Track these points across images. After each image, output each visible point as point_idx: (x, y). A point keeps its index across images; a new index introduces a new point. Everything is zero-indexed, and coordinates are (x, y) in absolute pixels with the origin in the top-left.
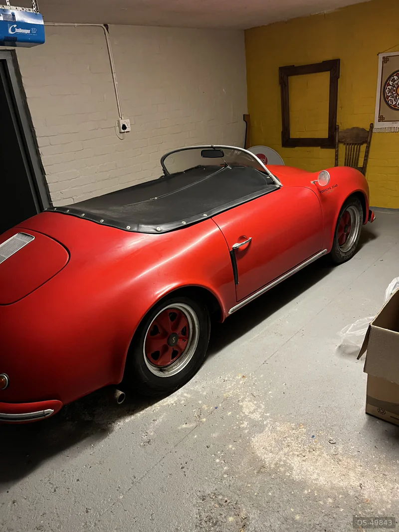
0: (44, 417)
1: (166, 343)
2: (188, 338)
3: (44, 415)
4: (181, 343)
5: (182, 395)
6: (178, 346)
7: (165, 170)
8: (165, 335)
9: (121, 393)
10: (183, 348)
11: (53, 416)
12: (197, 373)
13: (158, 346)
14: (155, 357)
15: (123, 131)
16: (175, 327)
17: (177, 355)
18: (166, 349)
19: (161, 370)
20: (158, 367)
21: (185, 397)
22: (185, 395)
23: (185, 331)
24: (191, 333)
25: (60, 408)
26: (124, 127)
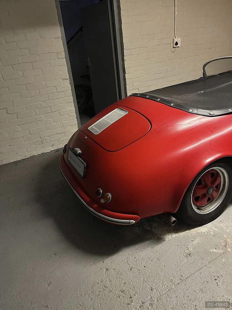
0: (129, 224)
1: (205, 192)
2: (219, 190)
3: (129, 223)
4: (215, 194)
5: (211, 228)
6: (212, 195)
7: (204, 74)
8: (206, 186)
9: (174, 219)
10: (215, 197)
11: (135, 224)
12: (221, 215)
13: (200, 193)
14: (196, 199)
15: (175, 46)
16: (213, 183)
17: (210, 200)
18: (204, 196)
19: (198, 209)
20: (197, 207)
21: (213, 230)
22: (214, 228)
23: (218, 187)
24: (221, 188)
25: (138, 221)
26: (177, 44)
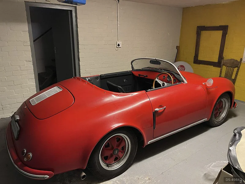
0: (44, 179)
1: (112, 153)
2: (125, 152)
3: (44, 178)
4: (120, 154)
5: (115, 182)
6: (119, 156)
7: (132, 67)
8: (113, 148)
9: (84, 174)
10: (121, 157)
11: (48, 179)
12: (126, 171)
13: (108, 153)
14: (105, 159)
15: (118, 47)
16: (118, 146)
17: (117, 159)
18: (112, 155)
19: (108, 166)
20: (106, 164)
21: (117, 183)
22: (117, 181)
23: (124, 148)
24: (127, 150)
25: (52, 176)
26: (119, 45)
